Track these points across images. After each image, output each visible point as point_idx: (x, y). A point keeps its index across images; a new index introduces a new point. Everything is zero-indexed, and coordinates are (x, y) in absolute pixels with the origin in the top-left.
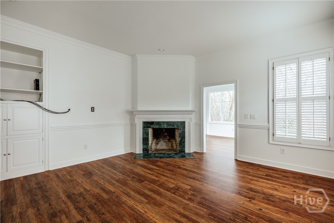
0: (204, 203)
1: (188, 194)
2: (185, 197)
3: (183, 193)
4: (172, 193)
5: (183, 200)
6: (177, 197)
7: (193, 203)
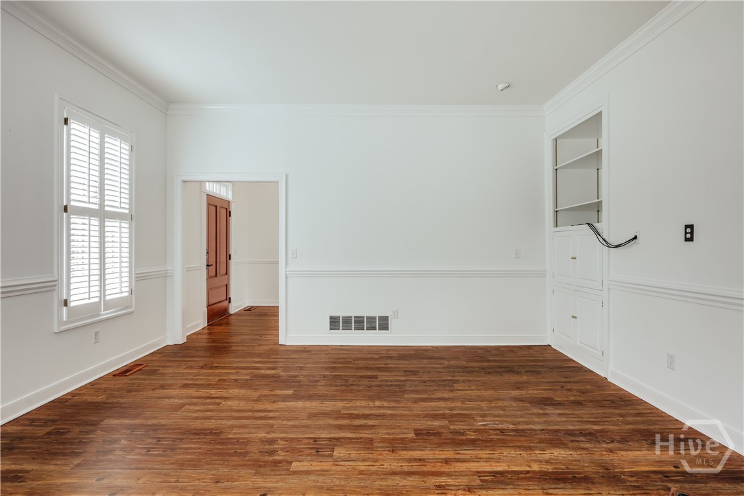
0: (237, 446)
1: (282, 450)
2: (284, 443)
3: (296, 448)
4: (319, 438)
5: (284, 435)
6: (302, 436)
7: (259, 439)
